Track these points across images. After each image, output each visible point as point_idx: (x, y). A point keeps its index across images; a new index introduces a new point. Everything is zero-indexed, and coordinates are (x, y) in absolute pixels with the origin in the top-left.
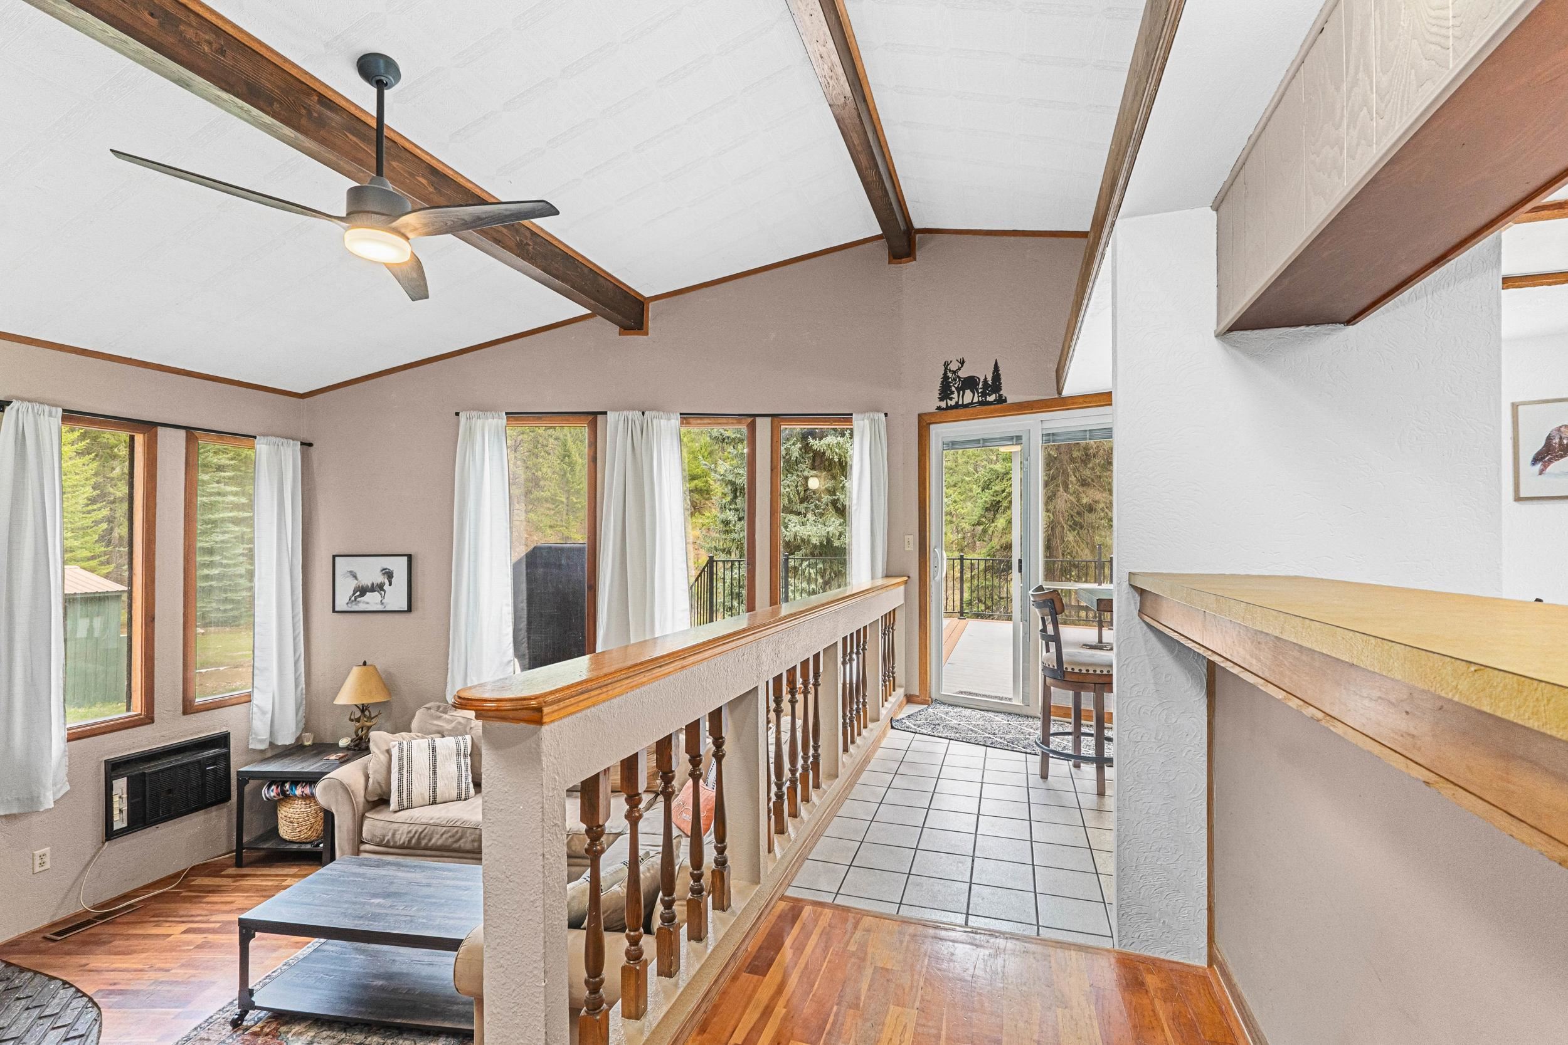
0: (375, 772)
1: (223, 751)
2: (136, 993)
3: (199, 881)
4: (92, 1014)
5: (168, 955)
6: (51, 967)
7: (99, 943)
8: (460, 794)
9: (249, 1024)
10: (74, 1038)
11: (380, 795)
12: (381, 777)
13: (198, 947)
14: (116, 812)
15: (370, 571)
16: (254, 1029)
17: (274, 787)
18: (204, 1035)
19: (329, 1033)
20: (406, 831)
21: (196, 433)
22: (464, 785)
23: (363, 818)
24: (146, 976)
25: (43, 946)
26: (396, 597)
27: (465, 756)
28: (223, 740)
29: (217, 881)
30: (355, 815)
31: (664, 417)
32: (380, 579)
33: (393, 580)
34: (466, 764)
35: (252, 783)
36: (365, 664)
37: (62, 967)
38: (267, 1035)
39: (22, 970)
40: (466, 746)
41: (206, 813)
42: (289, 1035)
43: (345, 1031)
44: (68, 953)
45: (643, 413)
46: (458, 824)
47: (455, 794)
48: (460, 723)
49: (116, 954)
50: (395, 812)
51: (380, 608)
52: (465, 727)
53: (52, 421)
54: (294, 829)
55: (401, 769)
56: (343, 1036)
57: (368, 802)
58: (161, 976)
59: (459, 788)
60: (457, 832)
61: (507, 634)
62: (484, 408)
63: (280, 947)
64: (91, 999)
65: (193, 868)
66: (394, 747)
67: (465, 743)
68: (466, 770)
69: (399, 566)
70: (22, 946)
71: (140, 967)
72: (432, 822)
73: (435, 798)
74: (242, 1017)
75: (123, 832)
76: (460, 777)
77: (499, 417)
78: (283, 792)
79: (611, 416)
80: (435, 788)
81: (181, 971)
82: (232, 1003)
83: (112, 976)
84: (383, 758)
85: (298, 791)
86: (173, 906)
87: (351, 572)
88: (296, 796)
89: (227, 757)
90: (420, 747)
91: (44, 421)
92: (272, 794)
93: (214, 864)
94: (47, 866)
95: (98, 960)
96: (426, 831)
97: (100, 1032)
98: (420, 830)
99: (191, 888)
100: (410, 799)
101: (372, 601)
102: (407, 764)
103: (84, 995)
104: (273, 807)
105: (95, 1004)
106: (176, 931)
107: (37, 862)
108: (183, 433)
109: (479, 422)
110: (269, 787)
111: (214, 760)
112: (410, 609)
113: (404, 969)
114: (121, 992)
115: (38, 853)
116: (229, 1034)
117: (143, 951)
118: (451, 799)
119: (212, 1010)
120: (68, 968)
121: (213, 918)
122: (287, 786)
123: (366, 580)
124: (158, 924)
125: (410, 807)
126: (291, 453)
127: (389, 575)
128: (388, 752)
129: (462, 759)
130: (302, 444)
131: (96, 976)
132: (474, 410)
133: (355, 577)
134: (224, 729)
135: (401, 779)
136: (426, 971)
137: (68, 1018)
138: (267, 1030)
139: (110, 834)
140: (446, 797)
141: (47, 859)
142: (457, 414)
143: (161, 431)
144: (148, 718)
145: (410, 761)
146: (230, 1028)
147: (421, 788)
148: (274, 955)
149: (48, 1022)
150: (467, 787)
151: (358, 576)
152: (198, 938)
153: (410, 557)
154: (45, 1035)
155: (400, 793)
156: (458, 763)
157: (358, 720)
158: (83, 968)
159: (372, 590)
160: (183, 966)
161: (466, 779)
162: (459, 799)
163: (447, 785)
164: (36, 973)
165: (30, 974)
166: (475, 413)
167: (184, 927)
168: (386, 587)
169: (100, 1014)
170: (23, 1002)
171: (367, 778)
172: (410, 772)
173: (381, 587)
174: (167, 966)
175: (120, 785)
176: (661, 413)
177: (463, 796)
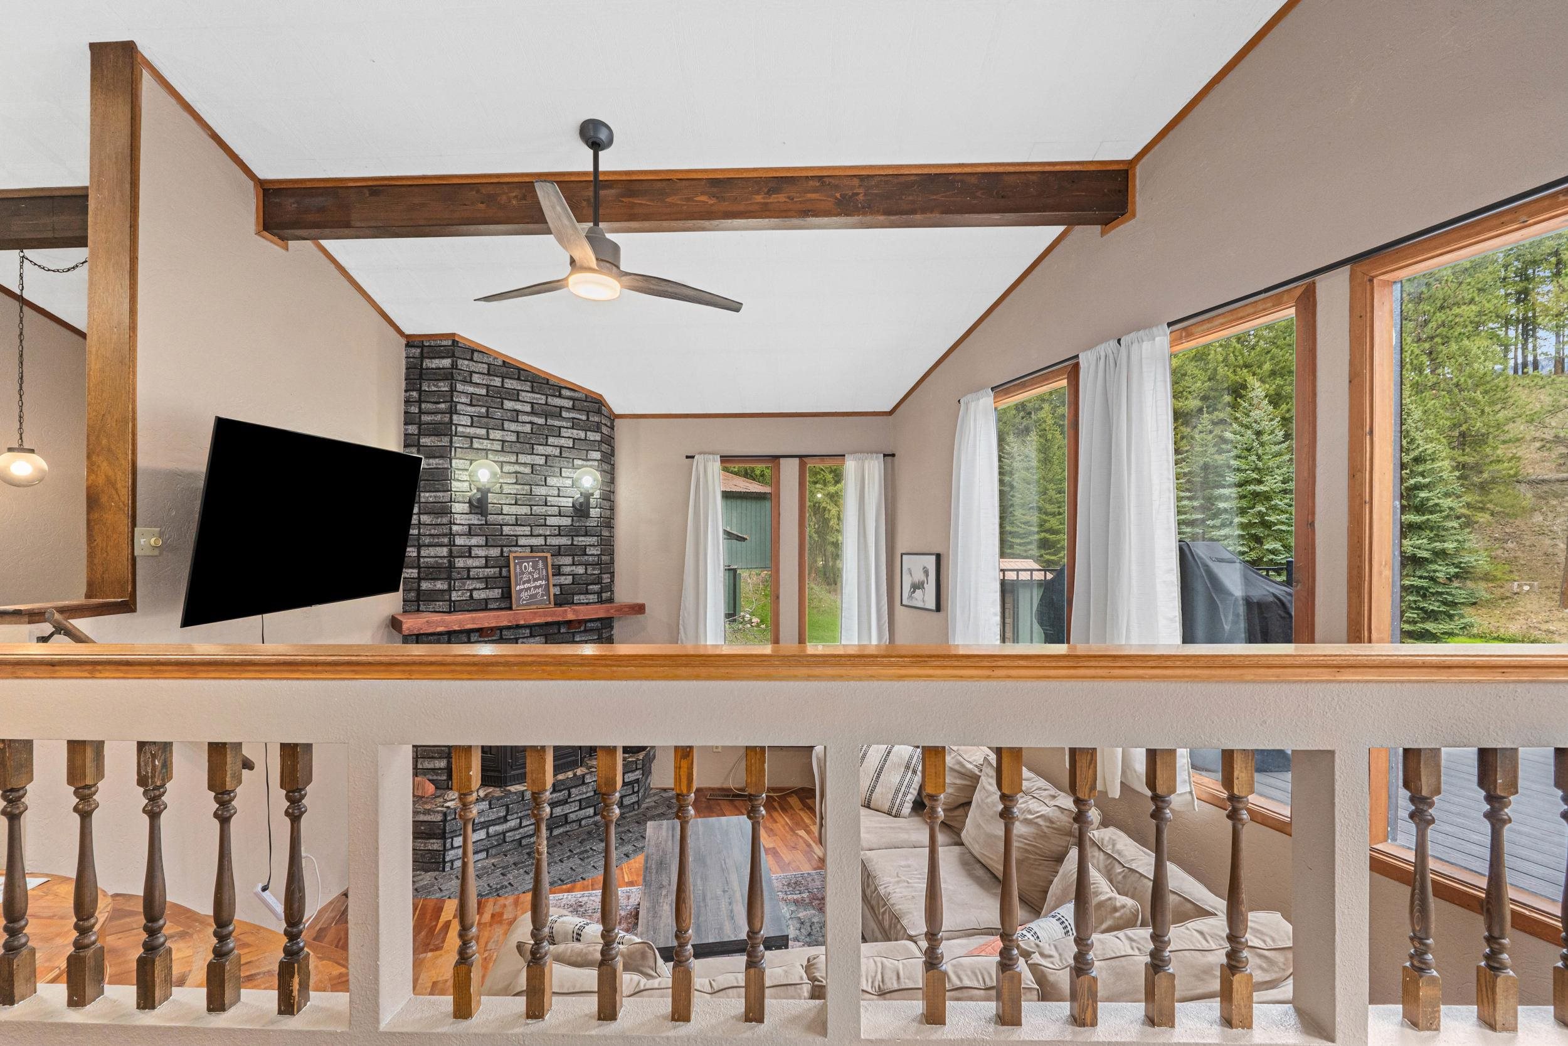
8: (892, 808)
21: (805, 459)
22: (898, 800)
27: (913, 772)
31: (1145, 338)
33: (929, 579)
34: (910, 780)
45: (1119, 341)
47: (886, 807)
53: (715, 466)
59: (893, 804)
62: (976, 389)
68: (908, 786)
73: (869, 801)
76: (899, 791)
80: (872, 792)
87: (909, 569)
91: (712, 462)
108: (797, 460)
109: (972, 405)
118: (882, 810)
123: (916, 578)
126: (875, 467)
127: (927, 573)
129: (910, 773)
130: (885, 455)
132: (970, 393)
140: (881, 805)
142: (959, 401)
143: (782, 460)
150: (902, 804)
151: (913, 574)
153: (938, 557)
156: (904, 777)
159: (919, 587)
161: (904, 795)
162: (890, 814)
163: (884, 793)
166: (970, 397)
168: (925, 585)
173: (921, 585)
176: (1141, 333)
177: (894, 812)
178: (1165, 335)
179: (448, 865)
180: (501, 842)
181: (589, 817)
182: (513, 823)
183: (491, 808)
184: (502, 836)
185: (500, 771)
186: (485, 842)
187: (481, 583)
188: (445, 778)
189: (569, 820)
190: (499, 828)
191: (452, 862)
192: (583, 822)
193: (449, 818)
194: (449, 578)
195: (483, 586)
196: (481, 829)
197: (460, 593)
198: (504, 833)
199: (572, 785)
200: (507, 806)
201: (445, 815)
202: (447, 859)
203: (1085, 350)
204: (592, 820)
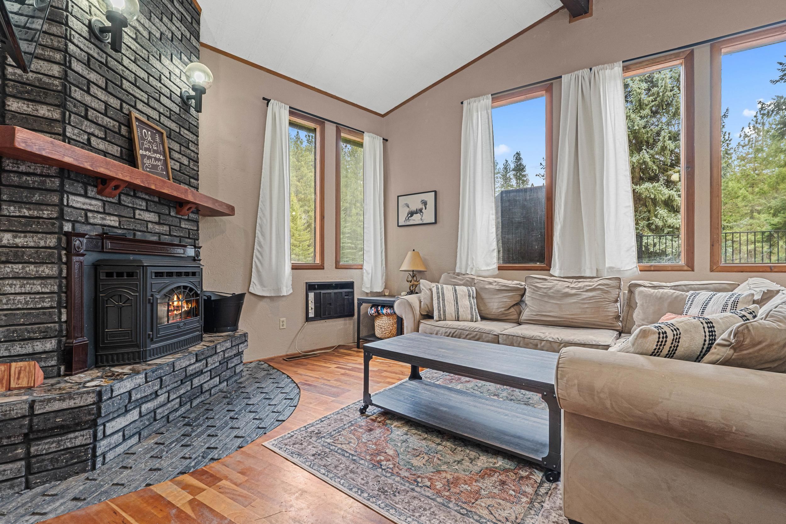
0: (424, 298)
1: (351, 290)
2: (315, 386)
3: (342, 351)
4: (297, 391)
5: (330, 375)
6: (283, 369)
7: (302, 365)
8: (472, 317)
9: (369, 414)
10: (289, 399)
11: (428, 312)
12: (428, 302)
13: (342, 374)
14: (310, 308)
15: (415, 203)
16: (372, 417)
17: (373, 308)
18: (346, 413)
19: (416, 431)
20: (444, 332)
21: (340, 127)
22: (474, 313)
23: (419, 323)
24: (320, 381)
25: (283, 361)
26: (428, 216)
27: (473, 298)
28: (350, 285)
29: (349, 352)
30: (415, 320)
31: (608, 67)
32: (421, 206)
33: (427, 206)
34: (474, 302)
35: (364, 305)
36: (414, 250)
37: (288, 370)
38: (379, 422)
39: (274, 368)
40: (473, 292)
41: (345, 320)
42: (392, 426)
43: (427, 433)
44: (291, 366)
45: (591, 69)
46: (477, 330)
47: (469, 318)
48: (467, 281)
49: (309, 370)
50: (437, 321)
51: (420, 222)
52: (471, 283)
54: (382, 332)
55: (438, 298)
56: (426, 436)
57: (421, 315)
58: (325, 382)
59: (472, 315)
60: (476, 335)
61: (492, 233)
62: (478, 95)
63: (381, 382)
64: (297, 385)
65: (339, 346)
66: (434, 287)
67: (472, 291)
68: (475, 305)
69: (430, 198)
70: (275, 361)
71: (317, 376)
72: (459, 327)
73: (458, 317)
74: (366, 407)
75: (312, 319)
76: (471, 308)
77: (487, 98)
78: (378, 311)
79: (565, 78)
80: (458, 313)
81: (335, 382)
82: (359, 401)
83: (306, 377)
84: (428, 292)
85: (384, 311)
86: (332, 357)
87: (406, 204)
88: (383, 314)
89: (352, 293)
90: (448, 290)
91: (282, 110)
92: (373, 312)
93: (348, 346)
94: (285, 327)
95: (301, 371)
96: (456, 333)
97: (299, 399)
98: (453, 332)
99: (338, 352)
100: (445, 315)
101: (416, 219)
102: (441, 296)
103: (295, 383)
104: (373, 319)
105: (298, 387)
106: (333, 367)
107: (281, 324)
108: (335, 127)
109: (475, 104)
110: (371, 308)
111: (347, 294)
112: (436, 223)
113: (458, 405)
114: (309, 385)
115: (282, 319)
116: (359, 416)
117: (319, 371)
118: (467, 319)
119: (350, 402)
120: (290, 370)
121: (348, 365)
122: (379, 308)
123: (413, 208)
124: (325, 363)
125: (445, 320)
126: (379, 142)
127: (425, 203)
128: (431, 290)
130: (383, 139)
131: (299, 376)
132: (472, 98)
133: (408, 207)
134: (351, 280)
135: (439, 303)
136: (473, 409)
137: (287, 390)
138: (379, 420)
139: (308, 319)
140: (464, 317)
141: (285, 323)
142: (462, 103)
144: (321, 267)
145: (443, 294)
146: (359, 413)
147: (450, 309)
148: (378, 385)
149: (279, 390)
150: (476, 315)
151: (410, 206)
152: (343, 371)
153: (436, 192)
154: (277, 395)
155: (439, 311)
156: (470, 301)
157: (411, 282)
158: (296, 373)
159: (416, 213)
160: (335, 380)
161: (475, 310)
162: (472, 321)
163: (465, 312)
164: (278, 370)
165: (276, 370)
166: (473, 99)
167: (336, 366)
168: (424, 210)
169: (300, 392)
170: (272, 380)
171: (420, 302)
172: (444, 300)
173: (421, 211)
174: (329, 379)
175: (311, 295)
176: (606, 65)
177: (474, 319)
178: (620, 67)
179: (99, 460)
180: (152, 420)
181: (216, 386)
182: (162, 398)
183: (147, 382)
184: (153, 414)
185: (138, 346)
186: (138, 424)
187: (100, 130)
188: (53, 363)
189: (204, 390)
190: (150, 405)
191: (104, 455)
192: (213, 391)
193: (105, 398)
194: (62, 106)
195: (102, 135)
196: (134, 408)
197: (76, 131)
198: (154, 411)
199: (208, 355)
200: (161, 378)
201: (100, 394)
202: (99, 452)
203: (565, 74)
204: (218, 388)
